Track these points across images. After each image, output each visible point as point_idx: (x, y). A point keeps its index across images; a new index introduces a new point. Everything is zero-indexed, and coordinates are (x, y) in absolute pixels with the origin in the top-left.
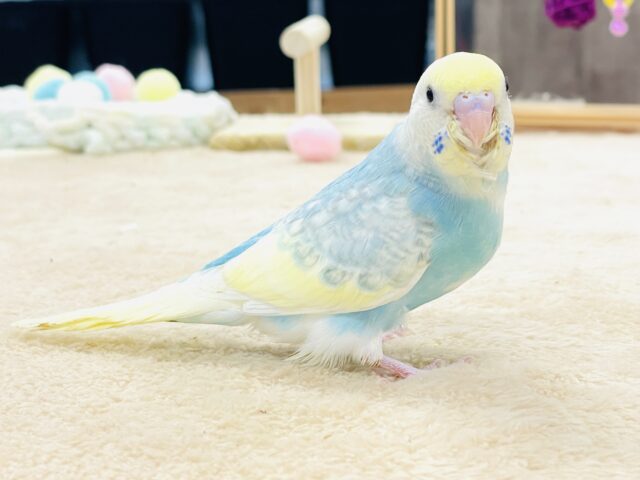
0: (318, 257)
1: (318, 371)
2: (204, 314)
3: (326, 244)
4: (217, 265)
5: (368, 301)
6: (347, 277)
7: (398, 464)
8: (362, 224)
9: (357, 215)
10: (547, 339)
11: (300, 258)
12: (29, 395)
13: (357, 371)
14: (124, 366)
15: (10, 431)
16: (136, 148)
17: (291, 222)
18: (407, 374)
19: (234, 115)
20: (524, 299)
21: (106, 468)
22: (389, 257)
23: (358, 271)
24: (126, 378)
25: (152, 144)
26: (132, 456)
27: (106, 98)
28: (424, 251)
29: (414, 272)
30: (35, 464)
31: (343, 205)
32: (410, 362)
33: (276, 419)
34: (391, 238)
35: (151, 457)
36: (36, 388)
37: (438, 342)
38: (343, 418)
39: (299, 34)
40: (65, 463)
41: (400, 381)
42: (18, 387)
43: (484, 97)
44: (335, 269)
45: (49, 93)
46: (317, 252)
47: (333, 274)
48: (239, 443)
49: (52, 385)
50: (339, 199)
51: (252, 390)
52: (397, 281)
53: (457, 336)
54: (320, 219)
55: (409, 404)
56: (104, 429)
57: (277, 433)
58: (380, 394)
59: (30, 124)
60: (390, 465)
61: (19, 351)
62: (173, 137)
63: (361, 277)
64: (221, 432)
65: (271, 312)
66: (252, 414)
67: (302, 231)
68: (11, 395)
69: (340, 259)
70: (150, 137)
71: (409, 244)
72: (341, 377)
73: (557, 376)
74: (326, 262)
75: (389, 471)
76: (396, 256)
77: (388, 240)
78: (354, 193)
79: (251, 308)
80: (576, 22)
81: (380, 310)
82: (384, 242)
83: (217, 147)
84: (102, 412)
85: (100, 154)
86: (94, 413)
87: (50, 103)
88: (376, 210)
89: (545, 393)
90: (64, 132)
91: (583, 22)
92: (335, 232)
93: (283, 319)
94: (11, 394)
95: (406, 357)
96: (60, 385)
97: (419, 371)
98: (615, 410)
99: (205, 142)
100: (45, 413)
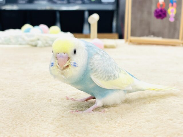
12: (37, 115)
15: (34, 126)
26: (72, 136)
27: (42, 33)
36: (38, 113)
42: (33, 112)
43: (63, 54)
45: (28, 31)
56: (62, 126)
59: (23, 39)
61: (31, 101)
80: (162, 18)
84: (59, 121)
85: (41, 47)
86: (57, 121)
94: (31, 114)
96: (45, 112)
100: (43, 121)
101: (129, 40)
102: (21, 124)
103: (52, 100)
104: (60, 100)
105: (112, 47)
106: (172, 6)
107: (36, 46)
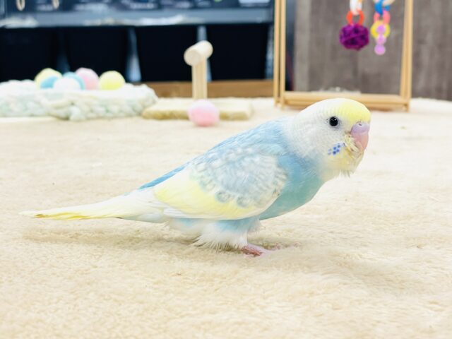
0: (214, 185)
1: (210, 251)
2: (139, 215)
3: (220, 178)
4: (149, 187)
5: (241, 213)
6: (230, 198)
7: (258, 305)
8: (243, 168)
9: (240, 164)
10: (341, 233)
11: (203, 185)
12: (44, 263)
13: (233, 251)
14: (98, 247)
15: (34, 284)
16: (99, 118)
17: (198, 164)
18: (261, 253)
19: (156, 98)
20: (327, 209)
21: (90, 306)
22: (257, 189)
23: (238, 195)
24: (99, 253)
25: (109, 115)
26: (105, 299)
27: (82, 88)
28: (277, 188)
29: (269, 199)
30: (50, 304)
31: (232, 156)
32: (263, 246)
33: (186, 279)
34: (260, 178)
35: (116, 300)
36: (48, 259)
37: (279, 234)
38: (225, 278)
39: (195, 52)
40: (67, 303)
41: (257, 257)
42: (37, 259)
44: (224, 193)
45: (49, 85)
46: (214, 182)
47: (223, 196)
48: (166, 292)
49: (57, 258)
50: (230, 153)
51: (172, 262)
52: (259, 203)
53: (290, 231)
54: (217, 163)
55: (263, 270)
56: (89, 284)
57: (188, 287)
58: (246, 264)
59: (38, 103)
60: (253, 306)
62: (121, 111)
63: (239, 199)
64: (156, 286)
65: (182, 215)
66: (173, 276)
67: (205, 169)
68: (34, 264)
69: (228, 187)
70: (107, 111)
71: (269, 183)
72: (223, 255)
73: (347, 255)
74: (219, 188)
75: (252, 309)
76: (261, 188)
77: (257, 179)
78: (240, 150)
79: (169, 212)
80: (357, 46)
81: (246, 220)
82: (255, 180)
83: (146, 117)
84: (87, 274)
85: (79, 121)
86: (82, 274)
87: (49, 91)
88: (252, 162)
89: (341, 265)
90: (58, 108)
91: (362, 46)
92: (226, 171)
93: (189, 220)
95: (261, 243)
96: (62, 257)
97: (268, 251)
98: (381, 275)
99: (140, 114)
100: (54, 274)
101: (282, 99)
102: (11, 281)
103: (80, 235)
104: (97, 235)
105: (241, 117)
106: (381, 18)
107: (67, 119)
